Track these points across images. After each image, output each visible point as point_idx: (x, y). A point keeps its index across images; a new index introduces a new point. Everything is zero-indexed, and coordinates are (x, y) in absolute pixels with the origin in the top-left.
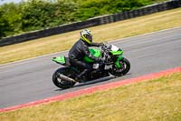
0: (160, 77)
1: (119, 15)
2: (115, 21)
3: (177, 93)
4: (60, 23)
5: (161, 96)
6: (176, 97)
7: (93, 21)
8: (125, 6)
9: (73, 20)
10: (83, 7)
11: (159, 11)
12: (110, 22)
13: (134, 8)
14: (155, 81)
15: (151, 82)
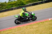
0: (30, 25)
1: (18, 7)
2: (17, 9)
3: (35, 29)
4: (1, 9)
5: (30, 30)
6: (34, 30)
7: (11, 9)
8: (20, 5)
9: (5, 9)
10: (8, 5)
11: (30, 6)
12: (16, 9)
13: (23, 5)
14: (28, 26)
15: (27, 26)
